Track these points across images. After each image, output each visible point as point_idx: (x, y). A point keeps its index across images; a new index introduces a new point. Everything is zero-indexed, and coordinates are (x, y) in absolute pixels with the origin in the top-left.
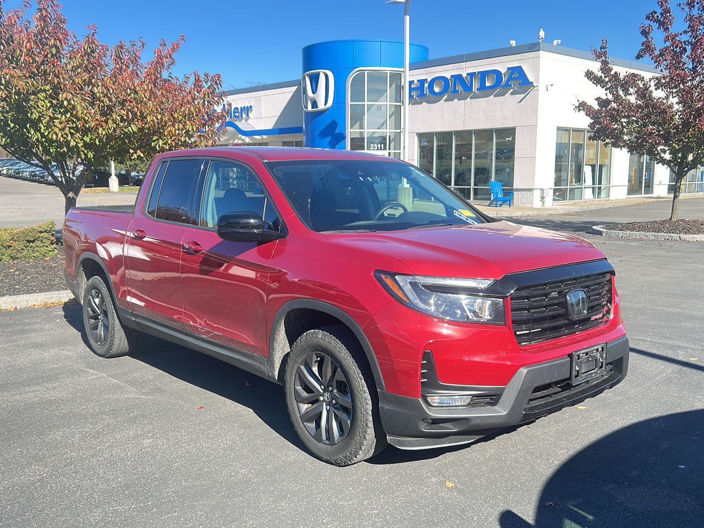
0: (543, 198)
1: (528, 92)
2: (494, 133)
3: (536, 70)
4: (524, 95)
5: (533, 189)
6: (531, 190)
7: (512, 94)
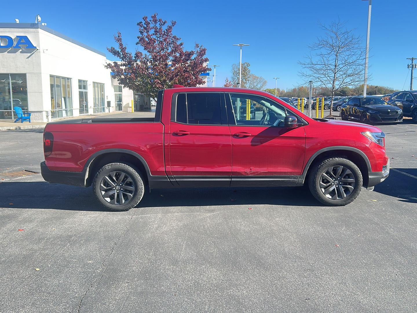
0: (47, 116)
1: (33, 52)
2: (10, 76)
3: (37, 39)
4: (30, 54)
5: (42, 111)
6: (41, 112)
7: (21, 52)
